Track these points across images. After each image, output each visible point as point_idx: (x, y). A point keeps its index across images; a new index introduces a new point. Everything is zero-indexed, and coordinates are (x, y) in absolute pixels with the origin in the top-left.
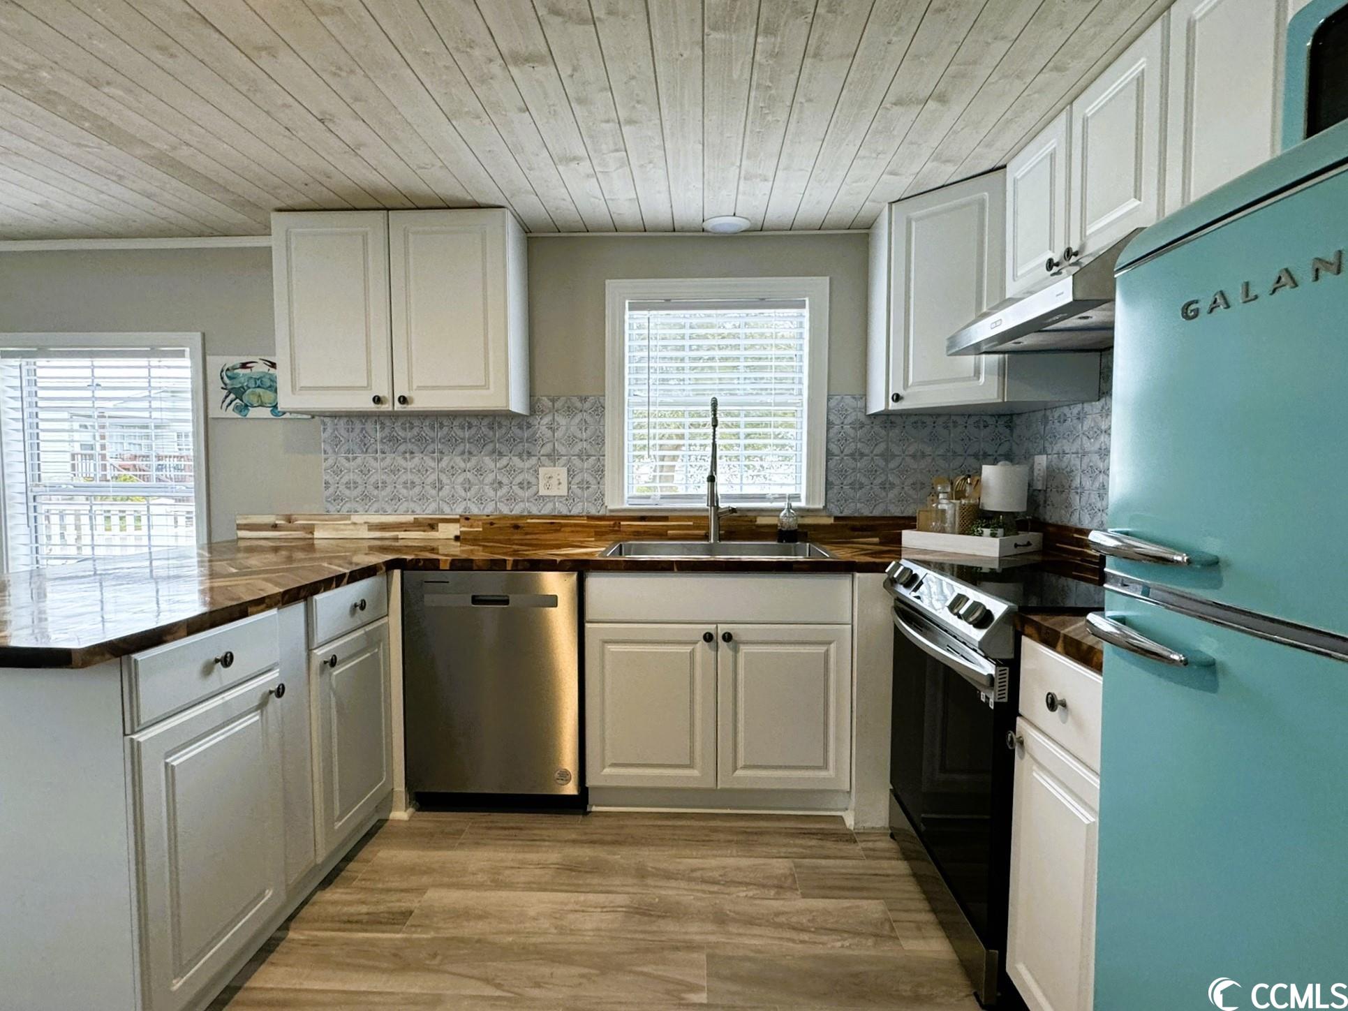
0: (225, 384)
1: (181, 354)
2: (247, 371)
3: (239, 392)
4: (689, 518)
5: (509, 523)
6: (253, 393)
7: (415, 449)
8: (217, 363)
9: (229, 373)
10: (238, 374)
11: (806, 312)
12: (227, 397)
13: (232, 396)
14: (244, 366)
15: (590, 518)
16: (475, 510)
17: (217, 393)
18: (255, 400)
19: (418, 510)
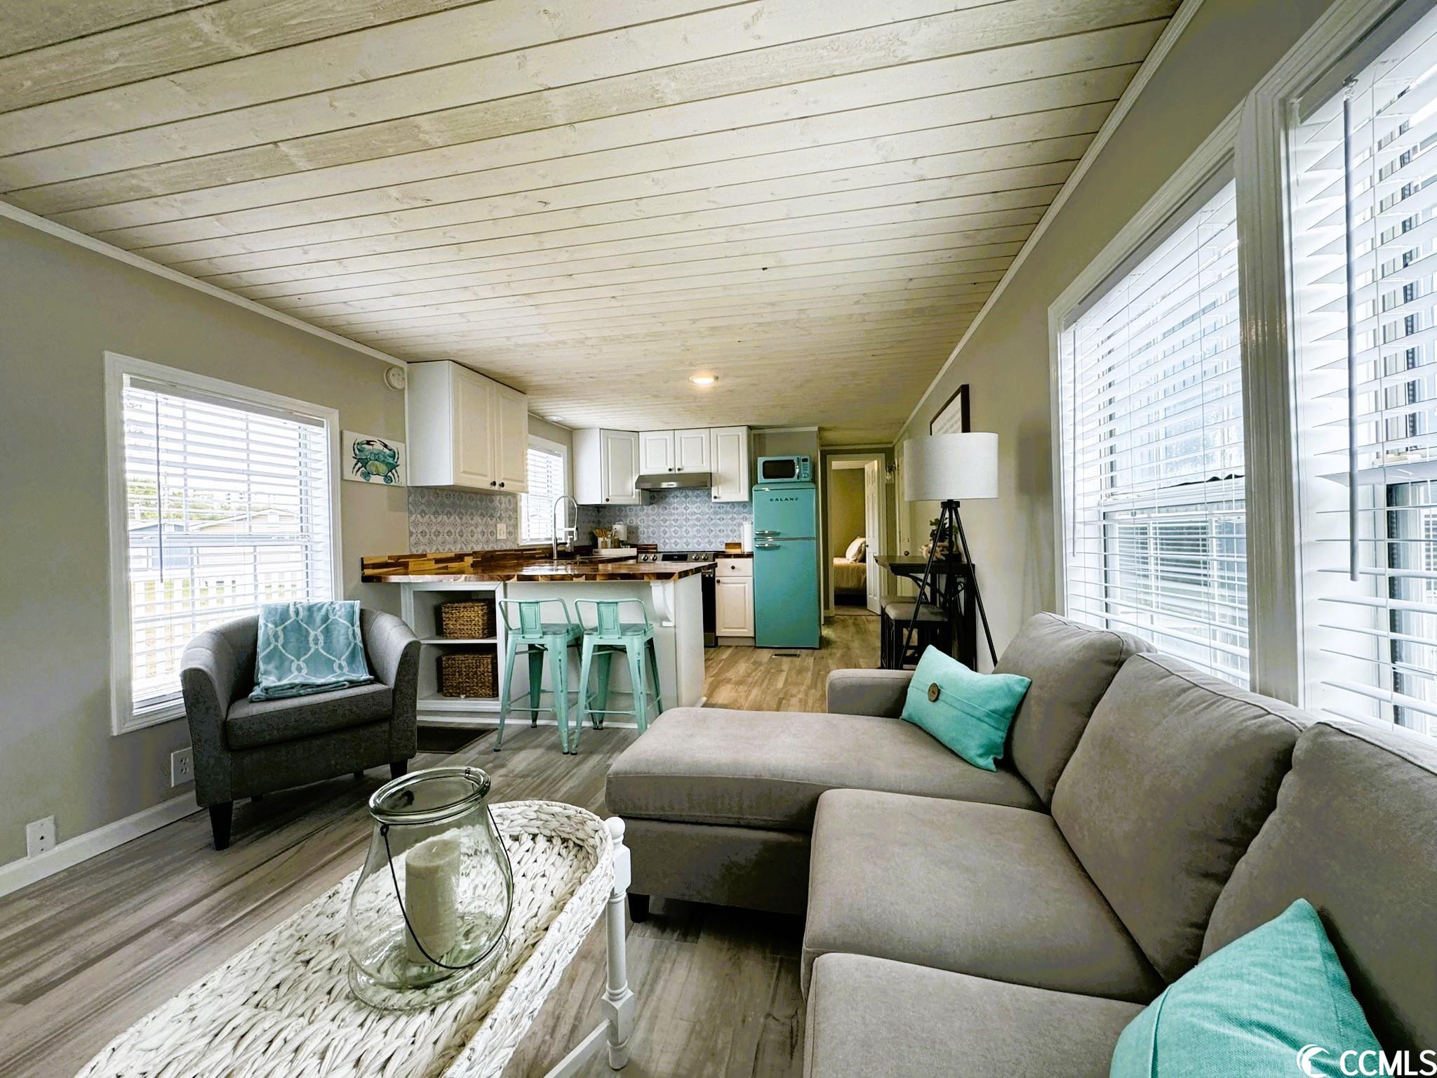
0: (356, 455)
1: (321, 424)
2: (371, 447)
3: (363, 462)
4: (540, 549)
5: (489, 555)
6: (373, 464)
7: (452, 511)
8: (352, 437)
9: (359, 447)
10: (364, 448)
11: (561, 459)
12: (356, 464)
13: (360, 464)
14: (368, 443)
15: (515, 550)
16: (476, 549)
17: (350, 462)
18: (373, 469)
19: (453, 549)
